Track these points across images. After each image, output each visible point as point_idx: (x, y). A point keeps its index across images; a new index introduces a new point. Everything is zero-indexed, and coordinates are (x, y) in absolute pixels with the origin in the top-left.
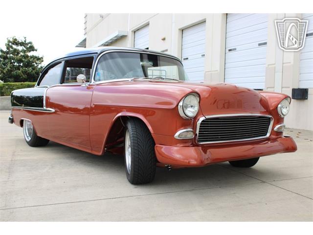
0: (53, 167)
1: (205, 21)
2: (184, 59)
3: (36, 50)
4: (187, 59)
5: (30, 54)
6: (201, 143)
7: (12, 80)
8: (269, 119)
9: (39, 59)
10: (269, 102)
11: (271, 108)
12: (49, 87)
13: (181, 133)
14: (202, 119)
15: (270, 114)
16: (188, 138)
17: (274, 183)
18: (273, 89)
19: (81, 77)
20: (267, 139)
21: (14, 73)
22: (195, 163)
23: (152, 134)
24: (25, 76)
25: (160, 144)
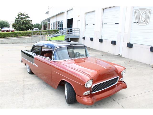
0: (38, 90)
1: (95, 11)
2: (87, 25)
3: (29, 18)
4: (88, 25)
5: (27, 19)
6: (93, 93)
7: (20, 29)
8: (118, 77)
9: (30, 21)
10: (118, 70)
11: (119, 73)
12: (36, 55)
13: (86, 93)
14: (93, 86)
15: (118, 75)
16: (88, 94)
17: (118, 101)
18: (120, 42)
19: (48, 58)
20: (117, 84)
21: (21, 27)
22: (90, 103)
23: (75, 91)
24: (25, 28)
25: (78, 95)
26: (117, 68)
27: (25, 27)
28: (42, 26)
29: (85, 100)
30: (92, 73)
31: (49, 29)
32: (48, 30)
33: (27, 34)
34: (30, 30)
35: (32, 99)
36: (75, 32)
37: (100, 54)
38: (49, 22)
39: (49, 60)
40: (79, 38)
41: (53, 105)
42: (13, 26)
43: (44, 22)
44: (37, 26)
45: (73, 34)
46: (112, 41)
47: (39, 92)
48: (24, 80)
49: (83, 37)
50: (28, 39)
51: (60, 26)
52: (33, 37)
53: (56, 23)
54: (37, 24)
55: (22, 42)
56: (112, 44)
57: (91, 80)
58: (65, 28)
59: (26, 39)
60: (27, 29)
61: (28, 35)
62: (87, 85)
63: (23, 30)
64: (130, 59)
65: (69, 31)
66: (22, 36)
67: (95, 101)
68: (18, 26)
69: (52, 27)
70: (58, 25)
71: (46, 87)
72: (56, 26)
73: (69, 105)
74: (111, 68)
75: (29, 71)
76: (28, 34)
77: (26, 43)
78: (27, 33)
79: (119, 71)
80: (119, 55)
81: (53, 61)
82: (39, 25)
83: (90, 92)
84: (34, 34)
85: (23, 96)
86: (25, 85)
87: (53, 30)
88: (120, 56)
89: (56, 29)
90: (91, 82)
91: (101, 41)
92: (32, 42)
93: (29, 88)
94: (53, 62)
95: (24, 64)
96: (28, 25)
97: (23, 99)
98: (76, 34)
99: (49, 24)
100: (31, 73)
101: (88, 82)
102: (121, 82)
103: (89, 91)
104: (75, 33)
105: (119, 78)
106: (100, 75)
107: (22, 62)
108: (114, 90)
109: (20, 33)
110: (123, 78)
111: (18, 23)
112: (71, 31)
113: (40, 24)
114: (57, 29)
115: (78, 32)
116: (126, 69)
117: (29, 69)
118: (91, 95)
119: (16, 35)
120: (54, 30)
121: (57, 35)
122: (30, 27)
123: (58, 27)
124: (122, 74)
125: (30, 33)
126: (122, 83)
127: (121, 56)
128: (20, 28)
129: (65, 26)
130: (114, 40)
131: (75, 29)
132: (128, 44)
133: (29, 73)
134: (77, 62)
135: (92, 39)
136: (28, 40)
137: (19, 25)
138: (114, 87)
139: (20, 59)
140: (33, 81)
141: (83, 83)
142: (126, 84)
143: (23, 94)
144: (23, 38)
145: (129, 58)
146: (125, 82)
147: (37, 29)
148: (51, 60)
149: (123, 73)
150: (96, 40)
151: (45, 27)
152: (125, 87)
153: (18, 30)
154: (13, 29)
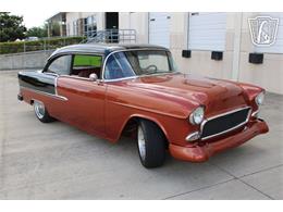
2: (151, 20)
6: (203, 139)
8: (249, 109)
9: (19, 19)
11: (250, 100)
12: (58, 76)
14: (205, 122)
15: (248, 103)
19: (93, 76)
24: (7, 36)
25: (173, 144)
32: (62, 37)
34: (18, 40)
36: (126, 37)
38: (63, 23)
44: (36, 32)
46: (212, 52)
51: (89, 29)
53: (79, 22)
54: (35, 29)
56: (212, 58)
57: (201, 106)
58: (102, 30)
60: (13, 37)
65: (110, 38)
69: (71, 33)
70: (86, 27)
72: (79, 30)
75: (41, 117)
81: (106, 81)
83: (199, 135)
84: (31, 48)
89: (80, 36)
91: (187, 54)
95: (27, 102)
96: (14, 29)
99: (64, 26)
102: (254, 119)
103: (197, 133)
105: (250, 111)
107: (21, 99)
110: (258, 111)
112: (116, 38)
115: (133, 37)
117: (41, 112)
122: (19, 32)
123: (86, 30)
124: (256, 102)
125: (20, 45)
129: (101, 26)
131: (126, 32)
132: (251, 55)
146: (263, 121)
152: (265, 130)
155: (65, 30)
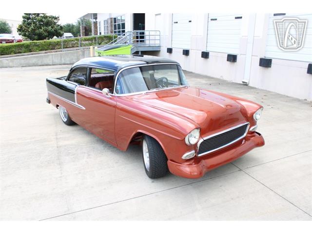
0: (89, 155)
2: (175, 23)
4: (177, 22)
6: (200, 155)
7: (36, 37)
8: (247, 125)
9: (56, 18)
10: (247, 110)
11: (249, 115)
12: (78, 86)
13: (187, 155)
14: (201, 141)
15: (248, 121)
16: (192, 157)
17: (247, 171)
18: (245, 56)
19: (106, 90)
20: (244, 138)
21: (37, 31)
22: (196, 174)
23: (165, 152)
24: (46, 34)
25: (171, 160)
26: (245, 107)
27: (46, 31)
28: (81, 28)
29: (186, 169)
30: (198, 116)
31: (96, 33)
32: (93, 35)
33: (51, 47)
34: (55, 37)
35: (80, 173)
36: (152, 37)
37: (203, 81)
38: (94, 20)
39: (107, 94)
40: (160, 51)
41: (121, 181)
42: (20, 30)
43: (83, 20)
44: (69, 29)
45: (147, 42)
46: (228, 55)
47: (90, 158)
48: (58, 137)
49: (168, 49)
50: (54, 56)
51: (118, 26)
52: (65, 51)
53: (109, 21)
54: (69, 26)
55: (43, 64)
56: (228, 60)
57: (197, 128)
58: (130, 30)
59: (51, 57)
60: (51, 35)
61: (52, 49)
62: (190, 139)
63: (41, 37)
64: (266, 91)
65: (137, 37)
66: (41, 50)
67: (205, 170)
68: (30, 30)
69: (103, 30)
70: (115, 25)
71: (103, 148)
72: (109, 28)
73: (153, 180)
74: (231, 106)
75: (65, 120)
76: (53, 47)
77: (51, 64)
78: (50, 44)
79: (249, 112)
80: (243, 82)
81: (116, 95)
82: (73, 26)
83: (196, 152)
84: (66, 45)
85: (61, 167)
86: (60, 147)
87: (105, 37)
88: (245, 84)
89: (110, 34)
90: (197, 133)
91: (205, 55)
92: (63, 62)
93: (70, 152)
94: (115, 99)
95: (54, 105)
96: (52, 27)
97: (62, 173)
98: (152, 43)
99: (96, 23)
100: (71, 123)
101: (192, 133)
102: (252, 133)
103: (193, 152)
104: (151, 41)
105: (248, 127)
106: (211, 120)
107: (49, 102)
108: (239, 149)
109: (36, 45)
110: (256, 126)
111: (29, 24)
112: (143, 37)
113: (74, 24)
114: (113, 34)
115: (158, 38)
116: (262, 108)
117: (65, 116)
118: (196, 160)
119: (28, 49)
120: (107, 37)
121: (114, 45)
122: (56, 31)
123: (115, 29)
124: (254, 118)
125: (58, 44)
126: (254, 136)
127: (247, 85)
128: (35, 35)
129: (129, 26)
130: (233, 53)
131: (152, 33)
132: (261, 60)
133: (64, 122)
134: (161, 96)
135: (186, 53)
136: (54, 58)
137: (32, 27)
138: (239, 144)
139: (46, 96)
140: (76, 139)
141: (182, 135)
142: (262, 137)
143: (60, 164)
144: (42, 54)
145: (265, 89)
146: (260, 134)
147: (70, 34)
148: (111, 94)
149: (257, 116)
150: (196, 55)
151: (87, 31)
152: (261, 143)
153: (31, 39)
154: (20, 37)
155: (96, 27)
